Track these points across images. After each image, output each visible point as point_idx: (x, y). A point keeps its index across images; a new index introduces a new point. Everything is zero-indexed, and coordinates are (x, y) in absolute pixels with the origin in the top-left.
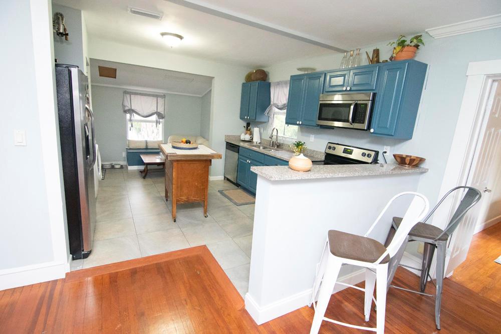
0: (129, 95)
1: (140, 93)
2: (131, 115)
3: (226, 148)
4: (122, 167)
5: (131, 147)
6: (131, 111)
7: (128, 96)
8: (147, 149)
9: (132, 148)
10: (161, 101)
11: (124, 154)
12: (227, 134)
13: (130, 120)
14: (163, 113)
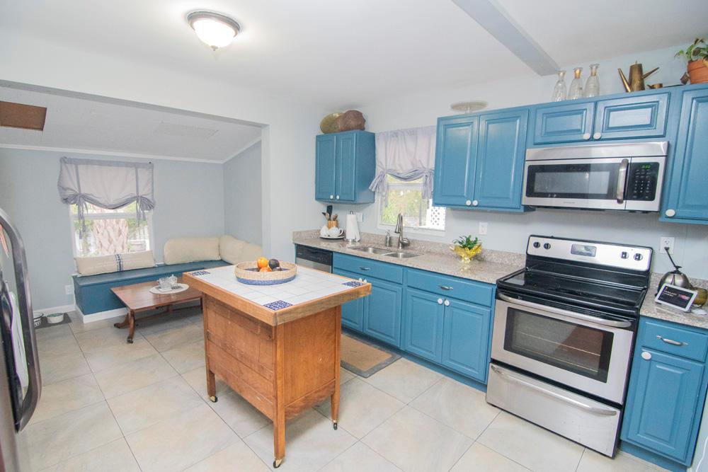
0: (74, 166)
1: (98, 161)
2: (79, 204)
3: (297, 256)
4: (67, 319)
5: (84, 273)
6: (79, 198)
7: (72, 168)
8: (121, 272)
9: (87, 274)
10: (144, 175)
11: (70, 289)
12: (295, 230)
13: (81, 217)
14: (149, 197)
